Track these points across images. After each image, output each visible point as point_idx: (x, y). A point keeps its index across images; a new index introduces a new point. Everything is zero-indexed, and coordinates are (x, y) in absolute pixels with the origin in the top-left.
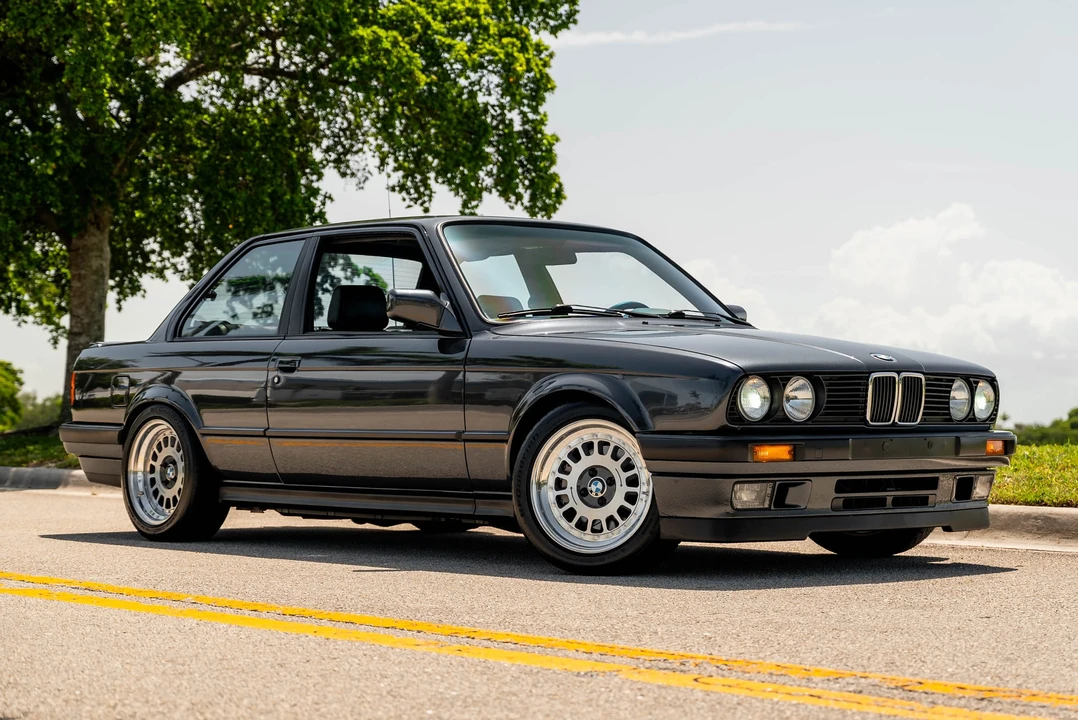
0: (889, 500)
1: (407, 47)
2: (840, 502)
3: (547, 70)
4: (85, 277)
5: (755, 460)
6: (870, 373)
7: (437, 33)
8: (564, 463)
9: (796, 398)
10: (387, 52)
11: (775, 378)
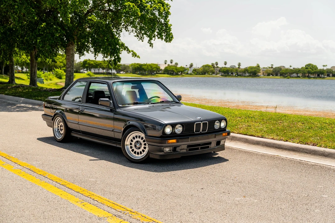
0: (200, 148)
1: (136, 7)
2: (188, 150)
3: (169, 10)
4: (69, 55)
5: (168, 143)
6: (195, 123)
7: (144, 3)
8: (132, 140)
9: (178, 129)
10: (132, 8)
11: (173, 125)
